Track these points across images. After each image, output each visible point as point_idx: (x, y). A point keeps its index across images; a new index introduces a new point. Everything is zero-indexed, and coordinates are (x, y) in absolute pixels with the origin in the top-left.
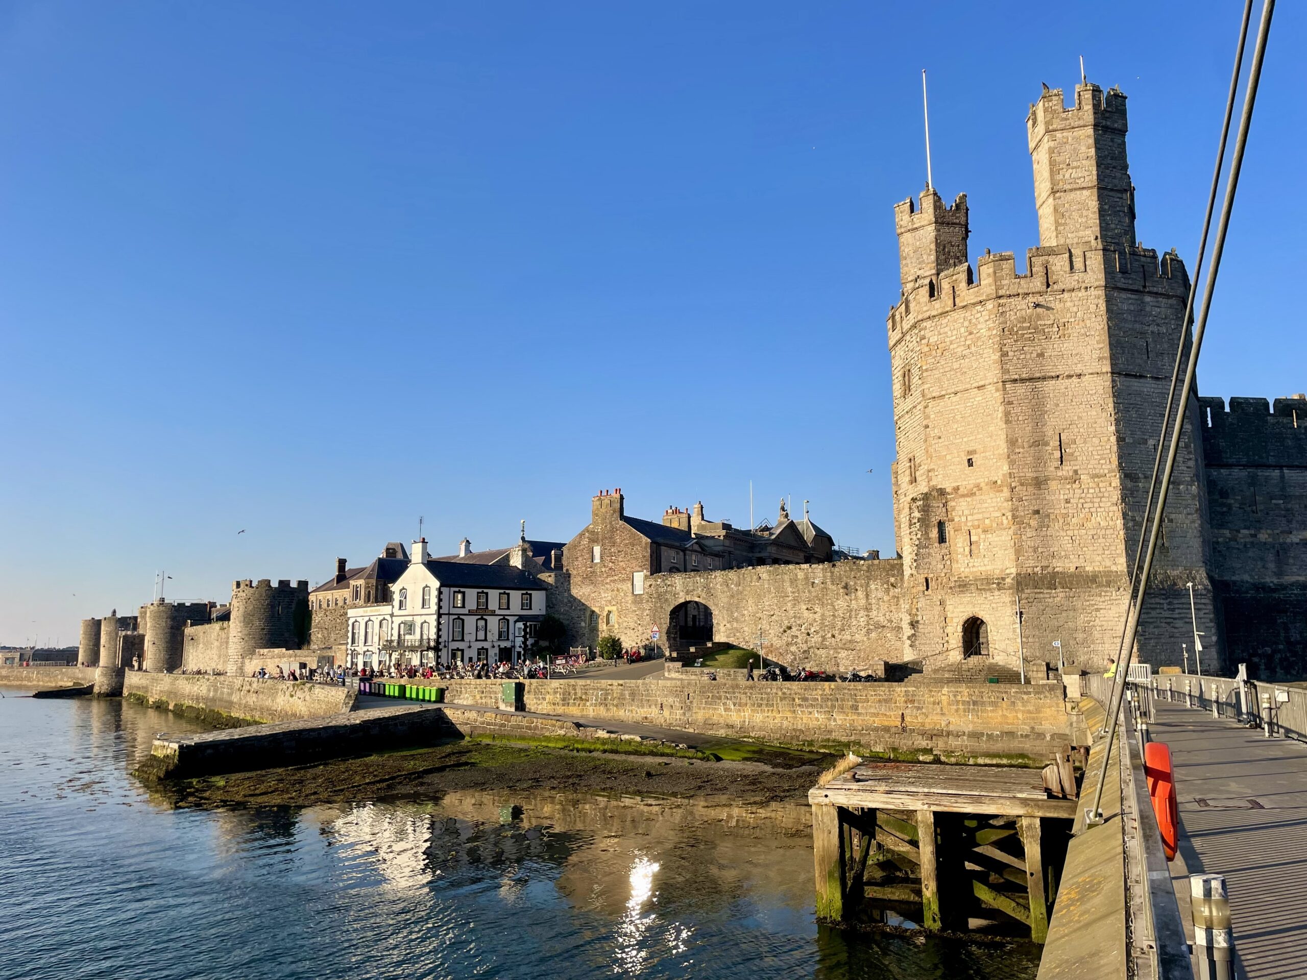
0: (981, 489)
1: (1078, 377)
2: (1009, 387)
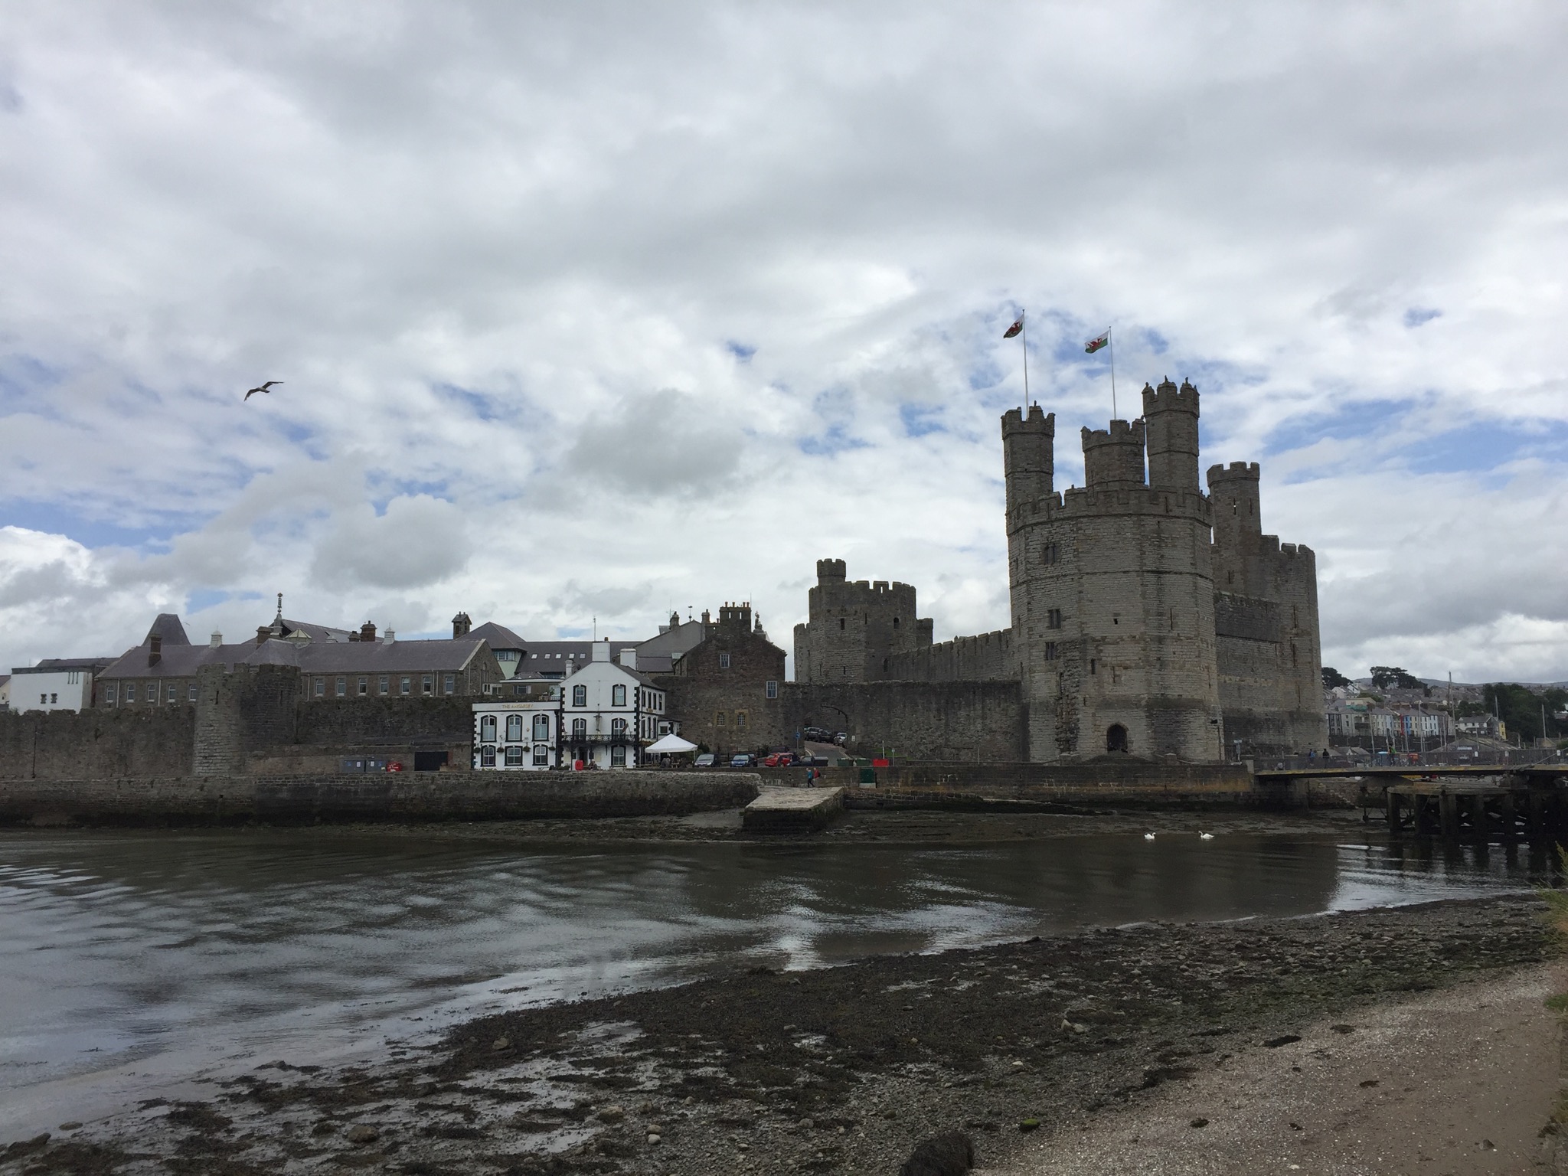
0: (1123, 640)
1: (1181, 573)
2: (1146, 575)
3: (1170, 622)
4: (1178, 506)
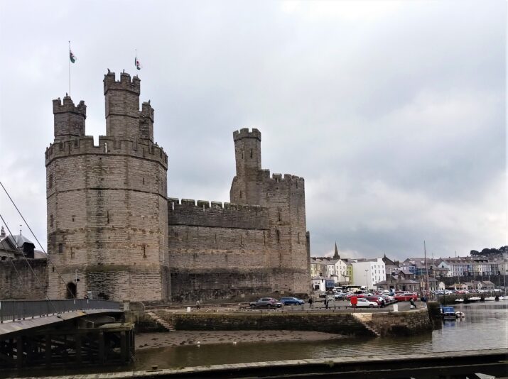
0: (76, 231)
1: (116, 189)
2: (89, 191)
3: (107, 219)
4: (115, 148)
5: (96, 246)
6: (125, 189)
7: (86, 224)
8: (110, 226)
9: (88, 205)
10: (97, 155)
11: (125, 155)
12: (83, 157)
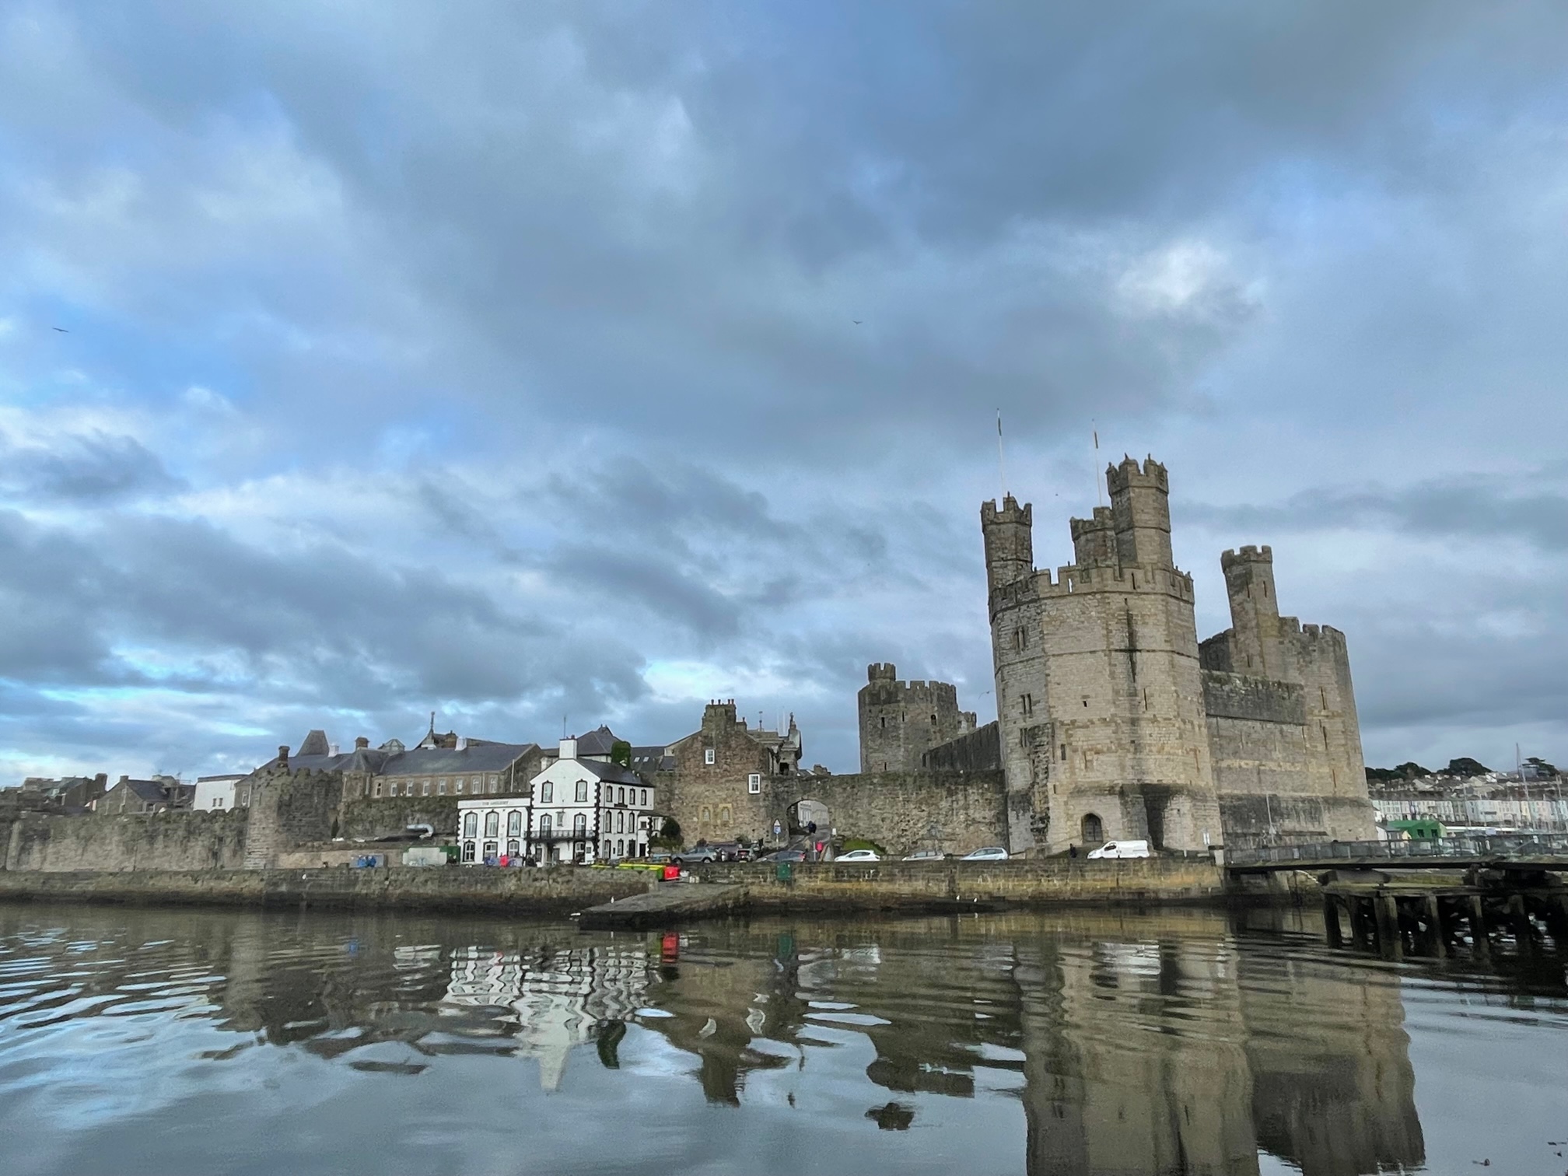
0: (1093, 723)
2: (1113, 653)
3: (1144, 703)
4: (1148, 582)
5: (1132, 749)
6: (1167, 651)
7: (1113, 710)
8: (1149, 715)
9: (1113, 678)
10: (1121, 593)
11: (1162, 594)
12: (1098, 596)
